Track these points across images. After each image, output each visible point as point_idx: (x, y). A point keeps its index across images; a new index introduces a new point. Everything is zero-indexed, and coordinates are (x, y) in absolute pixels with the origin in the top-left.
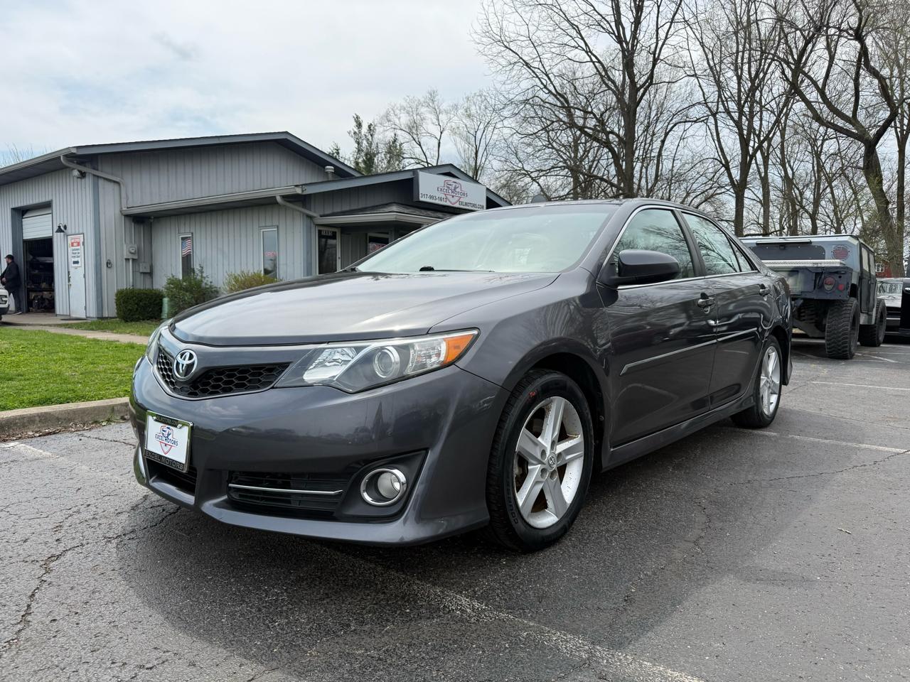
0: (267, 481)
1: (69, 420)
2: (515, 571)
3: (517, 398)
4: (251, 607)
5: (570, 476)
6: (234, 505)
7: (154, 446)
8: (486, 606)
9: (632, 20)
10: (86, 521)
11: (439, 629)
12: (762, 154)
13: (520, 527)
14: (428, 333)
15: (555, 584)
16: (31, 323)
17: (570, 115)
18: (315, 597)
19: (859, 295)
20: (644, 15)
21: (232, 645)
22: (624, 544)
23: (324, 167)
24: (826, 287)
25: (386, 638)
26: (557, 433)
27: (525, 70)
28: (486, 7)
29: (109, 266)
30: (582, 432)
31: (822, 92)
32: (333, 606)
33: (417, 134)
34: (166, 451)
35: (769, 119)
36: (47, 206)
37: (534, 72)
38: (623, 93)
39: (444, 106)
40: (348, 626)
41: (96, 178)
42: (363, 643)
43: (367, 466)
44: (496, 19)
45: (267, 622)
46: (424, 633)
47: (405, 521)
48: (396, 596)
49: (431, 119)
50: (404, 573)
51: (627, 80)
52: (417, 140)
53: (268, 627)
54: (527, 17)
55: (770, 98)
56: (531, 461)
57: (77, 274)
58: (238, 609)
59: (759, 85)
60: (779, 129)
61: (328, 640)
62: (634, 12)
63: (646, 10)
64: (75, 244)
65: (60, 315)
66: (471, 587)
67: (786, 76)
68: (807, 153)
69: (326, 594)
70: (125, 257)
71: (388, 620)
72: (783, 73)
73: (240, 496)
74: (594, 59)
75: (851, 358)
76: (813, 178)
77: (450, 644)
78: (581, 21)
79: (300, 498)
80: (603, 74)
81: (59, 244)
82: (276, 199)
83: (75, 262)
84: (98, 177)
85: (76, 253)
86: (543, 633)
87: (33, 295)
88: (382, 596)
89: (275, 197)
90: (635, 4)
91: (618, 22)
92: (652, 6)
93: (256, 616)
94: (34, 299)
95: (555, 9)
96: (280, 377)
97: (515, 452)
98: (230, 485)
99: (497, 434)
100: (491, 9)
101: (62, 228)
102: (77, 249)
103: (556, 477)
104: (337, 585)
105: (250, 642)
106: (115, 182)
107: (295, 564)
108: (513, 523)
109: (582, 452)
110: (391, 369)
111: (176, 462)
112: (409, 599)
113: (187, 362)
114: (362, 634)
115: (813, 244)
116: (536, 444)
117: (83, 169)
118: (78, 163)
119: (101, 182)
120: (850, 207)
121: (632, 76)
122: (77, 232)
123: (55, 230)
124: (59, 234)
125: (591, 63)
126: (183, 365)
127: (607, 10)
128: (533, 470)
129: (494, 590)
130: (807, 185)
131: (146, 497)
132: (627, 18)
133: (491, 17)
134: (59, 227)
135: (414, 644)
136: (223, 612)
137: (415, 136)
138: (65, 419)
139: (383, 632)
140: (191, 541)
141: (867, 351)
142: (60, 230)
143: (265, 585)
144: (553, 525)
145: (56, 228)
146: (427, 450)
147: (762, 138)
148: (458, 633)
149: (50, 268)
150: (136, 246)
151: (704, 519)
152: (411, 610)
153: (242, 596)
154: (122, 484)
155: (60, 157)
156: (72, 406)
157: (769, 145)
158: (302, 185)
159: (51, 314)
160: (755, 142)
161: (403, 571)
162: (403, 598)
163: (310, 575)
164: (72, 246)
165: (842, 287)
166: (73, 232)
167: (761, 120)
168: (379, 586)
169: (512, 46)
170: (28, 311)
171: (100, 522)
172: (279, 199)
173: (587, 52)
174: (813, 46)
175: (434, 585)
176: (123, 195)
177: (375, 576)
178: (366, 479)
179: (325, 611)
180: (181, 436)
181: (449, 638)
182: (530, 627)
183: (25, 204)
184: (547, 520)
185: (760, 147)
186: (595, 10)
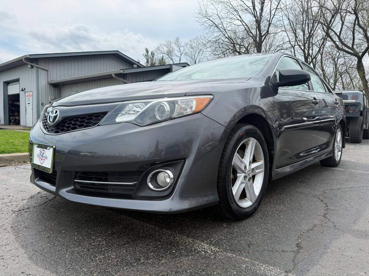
0: (95, 178)
1: (12, 160)
2: (232, 230)
3: (233, 136)
4: (84, 249)
5: (257, 181)
6: (77, 191)
7: (37, 161)
8: (218, 249)
9: (260, 8)
10: (5, 203)
11: (193, 262)
12: (313, 64)
13: (234, 206)
14: (185, 95)
15: (255, 237)
16: (9, 128)
17: (234, 47)
18: (121, 243)
19: (363, 115)
20: (265, 6)
21: (69, 271)
22: (287, 217)
23: (133, 66)
24: (350, 111)
25: (162, 268)
26: (252, 157)
27: (216, 28)
28: (200, 3)
29: (43, 105)
30: (263, 159)
31: (339, 37)
32: (131, 248)
33: (171, 56)
34: (42, 163)
35: (316, 49)
36: (17, 81)
37: (219, 29)
38: (256, 38)
39: (182, 44)
40: (140, 260)
41: (38, 68)
42: (148, 271)
43: (151, 167)
44: (204, 8)
45: (92, 257)
46: (184, 265)
47: (172, 199)
48: (167, 243)
49: (177, 49)
50: (171, 230)
51: (258, 32)
52: (171, 58)
53: (92, 260)
54: (217, 6)
55: (317, 41)
56: (238, 171)
57: (29, 108)
58: (76, 249)
59: (312, 35)
60: (320, 53)
61: (127, 269)
62: (261, 4)
63: (265, 4)
64: (29, 96)
65: (22, 126)
66: (208, 238)
67: (324, 30)
68: (331, 64)
69: (128, 241)
70: (49, 101)
71: (162, 257)
72: (323, 28)
73: (81, 187)
74: (244, 24)
75: (360, 143)
76: (334, 74)
77: (201, 272)
78: (239, 8)
79: (113, 187)
80: (248, 30)
81: (22, 96)
82: (112, 76)
83: (28, 104)
84: (39, 68)
85: (29, 100)
86: (255, 265)
87: (11, 118)
88: (159, 243)
89: (112, 75)
90: (261, 1)
91: (254, 9)
92: (268, 2)
93: (86, 253)
94: (12, 119)
95: (228, 4)
96: (103, 119)
97: (232, 165)
98: (75, 180)
99: (223, 155)
100: (202, 4)
101: (24, 89)
102: (30, 98)
103: (252, 181)
104: (134, 236)
105: (80, 269)
106: (45, 70)
107: (111, 225)
108: (231, 204)
109: (263, 169)
110: (165, 115)
111: (46, 168)
112: (174, 245)
113: (54, 115)
114: (147, 265)
115: (343, 94)
116: (242, 162)
117: (33, 64)
118: (30, 62)
119: (40, 70)
120: (348, 86)
121: (260, 31)
122: (29, 91)
123: (21, 90)
124: (22, 92)
125: (243, 26)
126: (52, 117)
127: (250, 4)
128: (240, 176)
129: (222, 240)
130: (331, 77)
131: (39, 193)
132: (258, 7)
133: (202, 6)
134: (22, 89)
135: (179, 271)
136: (67, 251)
137: (170, 56)
138: (10, 160)
139: (160, 264)
140: (57, 213)
141: (366, 140)
142: (22, 90)
143: (94, 236)
144: (250, 207)
145: (21, 89)
146: (185, 159)
147: (313, 58)
148: (205, 265)
149: (18, 106)
150: (54, 97)
151: (324, 205)
152: (176, 251)
153: (80, 242)
154: (29, 187)
155: (22, 59)
156: (14, 154)
157: (316, 60)
158: (123, 69)
159: (19, 126)
160: (310, 59)
161: (170, 229)
162: (171, 244)
163: (119, 231)
164: (28, 96)
165: (357, 111)
166: (28, 91)
167: (312, 50)
168: (157, 238)
169: (211, 18)
170: (9, 124)
171: (13, 204)
172: (113, 75)
173: (241, 21)
174: (334, 19)
175: (188, 237)
176: (49, 75)
177: (155, 232)
178: (150, 175)
179: (126, 251)
180: (49, 153)
181: (200, 267)
182: (246, 261)
183: (9, 80)
184: (246, 204)
185: (312, 61)
186: (245, 4)
